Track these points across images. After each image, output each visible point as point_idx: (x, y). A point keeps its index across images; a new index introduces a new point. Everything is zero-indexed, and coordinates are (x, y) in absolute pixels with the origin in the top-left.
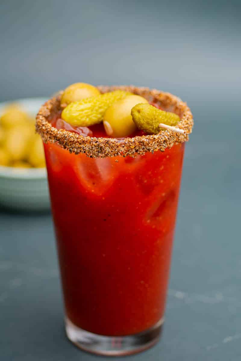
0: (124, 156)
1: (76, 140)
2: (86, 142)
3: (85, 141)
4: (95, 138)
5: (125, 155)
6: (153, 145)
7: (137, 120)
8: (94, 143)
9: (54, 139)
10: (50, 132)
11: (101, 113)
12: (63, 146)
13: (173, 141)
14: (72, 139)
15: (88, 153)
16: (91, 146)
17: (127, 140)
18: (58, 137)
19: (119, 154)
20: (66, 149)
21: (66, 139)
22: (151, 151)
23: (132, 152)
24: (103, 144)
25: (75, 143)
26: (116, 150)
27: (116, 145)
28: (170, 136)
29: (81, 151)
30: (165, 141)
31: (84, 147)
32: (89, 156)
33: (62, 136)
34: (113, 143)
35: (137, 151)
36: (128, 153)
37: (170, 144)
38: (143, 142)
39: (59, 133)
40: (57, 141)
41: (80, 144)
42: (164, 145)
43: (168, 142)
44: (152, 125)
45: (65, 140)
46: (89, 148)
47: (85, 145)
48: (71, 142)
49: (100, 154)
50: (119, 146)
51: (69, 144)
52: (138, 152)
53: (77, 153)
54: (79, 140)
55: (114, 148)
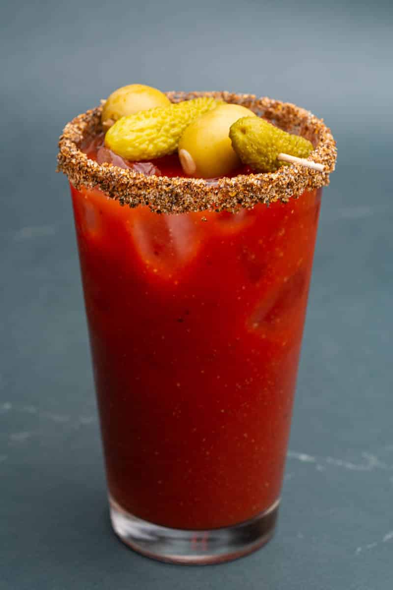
0: (217, 211)
1: (131, 182)
2: (150, 184)
3: (148, 183)
4: (166, 177)
5: (220, 209)
6: (269, 190)
7: (239, 146)
8: (164, 187)
9: (93, 180)
10: (86, 168)
11: (174, 136)
12: (108, 193)
13: (303, 184)
14: (125, 180)
15: (153, 206)
16: (159, 192)
17: (222, 182)
18: (100, 177)
19: (209, 206)
20: (114, 199)
21: (114, 181)
22: (265, 202)
23: (231, 204)
24: (180, 188)
25: (130, 187)
26: (204, 200)
27: (204, 191)
28: (299, 176)
29: (140, 202)
30: (290, 185)
31: (147, 193)
32: (156, 210)
33: (107, 174)
34: (199, 188)
35: (240, 201)
36: (225, 204)
37: (298, 189)
38: (251, 185)
39: (101, 169)
40: (97, 184)
41: (139, 189)
42: (288, 190)
43: (295, 187)
44: (266, 156)
45: (113, 183)
46: (155, 197)
47: (148, 191)
48: (122, 184)
49: (174, 208)
50: (208, 192)
51: (120, 189)
52: (243, 204)
53: (133, 205)
54: (137, 181)
55: (199, 196)
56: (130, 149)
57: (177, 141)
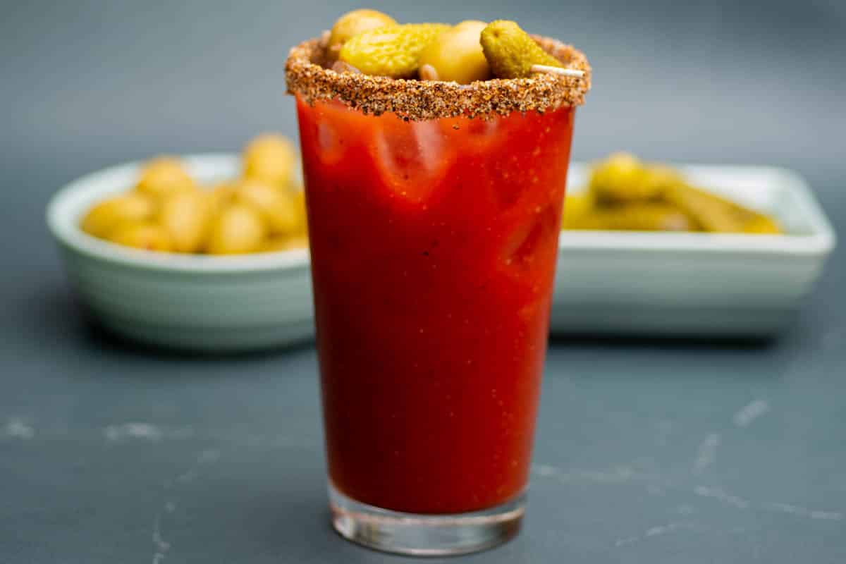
0: (470, 117)
1: (377, 86)
2: (398, 88)
3: (395, 87)
4: (415, 81)
5: (473, 115)
6: (525, 96)
7: (493, 49)
8: (414, 90)
9: (332, 91)
10: (324, 78)
12: (349, 103)
13: (560, 95)
14: (370, 85)
15: (400, 112)
16: (408, 96)
17: (476, 85)
18: (340, 86)
19: (461, 111)
20: (356, 109)
21: (357, 87)
22: (521, 109)
23: (486, 109)
24: (431, 90)
25: (375, 92)
26: (456, 104)
27: (456, 93)
28: (555, 85)
29: (386, 109)
30: (547, 92)
31: (395, 97)
32: (403, 117)
33: (348, 81)
34: (451, 90)
35: (495, 106)
36: (478, 109)
37: (554, 100)
38: (507, 89)
39: (342, 76)
40: (337, 94)
41: (386, 93)
42: (545, 99)
43: (552, 97)
44: (519, 64)
45: (356, 88)
46: (403, 101)
47: (396, 94)
48: (367, 90)
49: (424, 113)
50: (461, 95)
51: (363, 96)
52: (498, 109)
53: (378, 113)
54: (383, 86)
55: (452, 100)
56: (368, 64)
57: (417, 61)
